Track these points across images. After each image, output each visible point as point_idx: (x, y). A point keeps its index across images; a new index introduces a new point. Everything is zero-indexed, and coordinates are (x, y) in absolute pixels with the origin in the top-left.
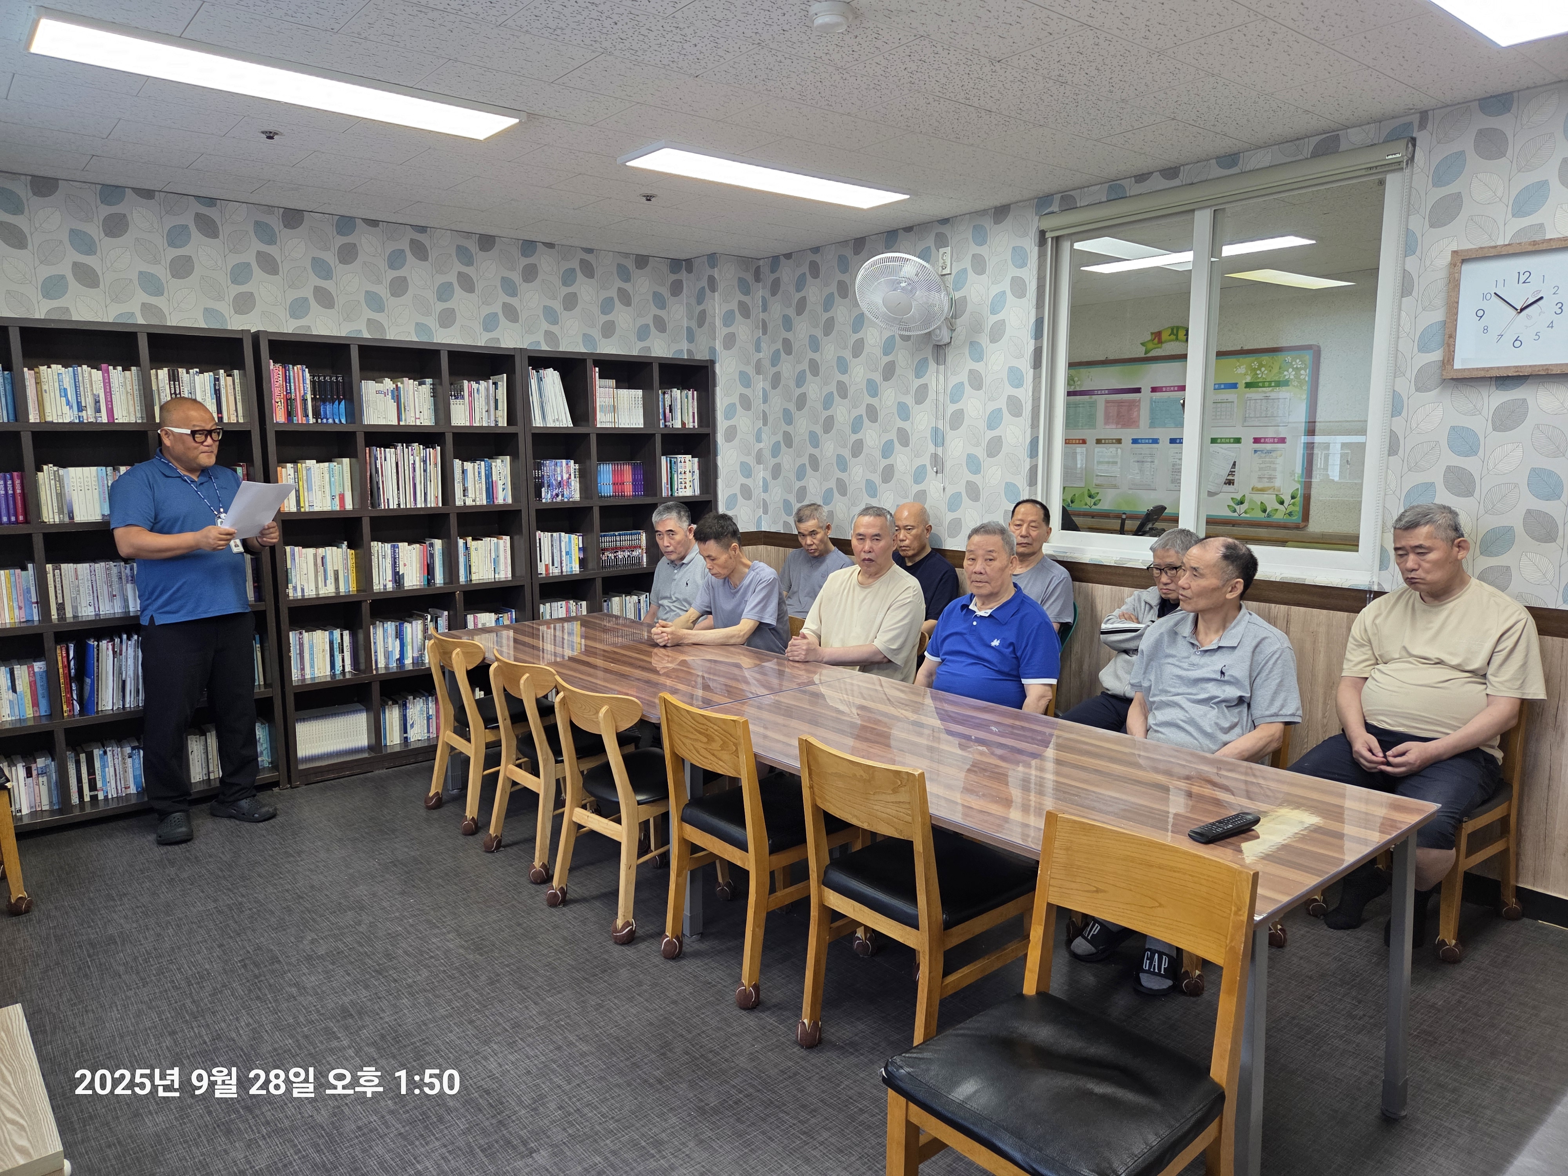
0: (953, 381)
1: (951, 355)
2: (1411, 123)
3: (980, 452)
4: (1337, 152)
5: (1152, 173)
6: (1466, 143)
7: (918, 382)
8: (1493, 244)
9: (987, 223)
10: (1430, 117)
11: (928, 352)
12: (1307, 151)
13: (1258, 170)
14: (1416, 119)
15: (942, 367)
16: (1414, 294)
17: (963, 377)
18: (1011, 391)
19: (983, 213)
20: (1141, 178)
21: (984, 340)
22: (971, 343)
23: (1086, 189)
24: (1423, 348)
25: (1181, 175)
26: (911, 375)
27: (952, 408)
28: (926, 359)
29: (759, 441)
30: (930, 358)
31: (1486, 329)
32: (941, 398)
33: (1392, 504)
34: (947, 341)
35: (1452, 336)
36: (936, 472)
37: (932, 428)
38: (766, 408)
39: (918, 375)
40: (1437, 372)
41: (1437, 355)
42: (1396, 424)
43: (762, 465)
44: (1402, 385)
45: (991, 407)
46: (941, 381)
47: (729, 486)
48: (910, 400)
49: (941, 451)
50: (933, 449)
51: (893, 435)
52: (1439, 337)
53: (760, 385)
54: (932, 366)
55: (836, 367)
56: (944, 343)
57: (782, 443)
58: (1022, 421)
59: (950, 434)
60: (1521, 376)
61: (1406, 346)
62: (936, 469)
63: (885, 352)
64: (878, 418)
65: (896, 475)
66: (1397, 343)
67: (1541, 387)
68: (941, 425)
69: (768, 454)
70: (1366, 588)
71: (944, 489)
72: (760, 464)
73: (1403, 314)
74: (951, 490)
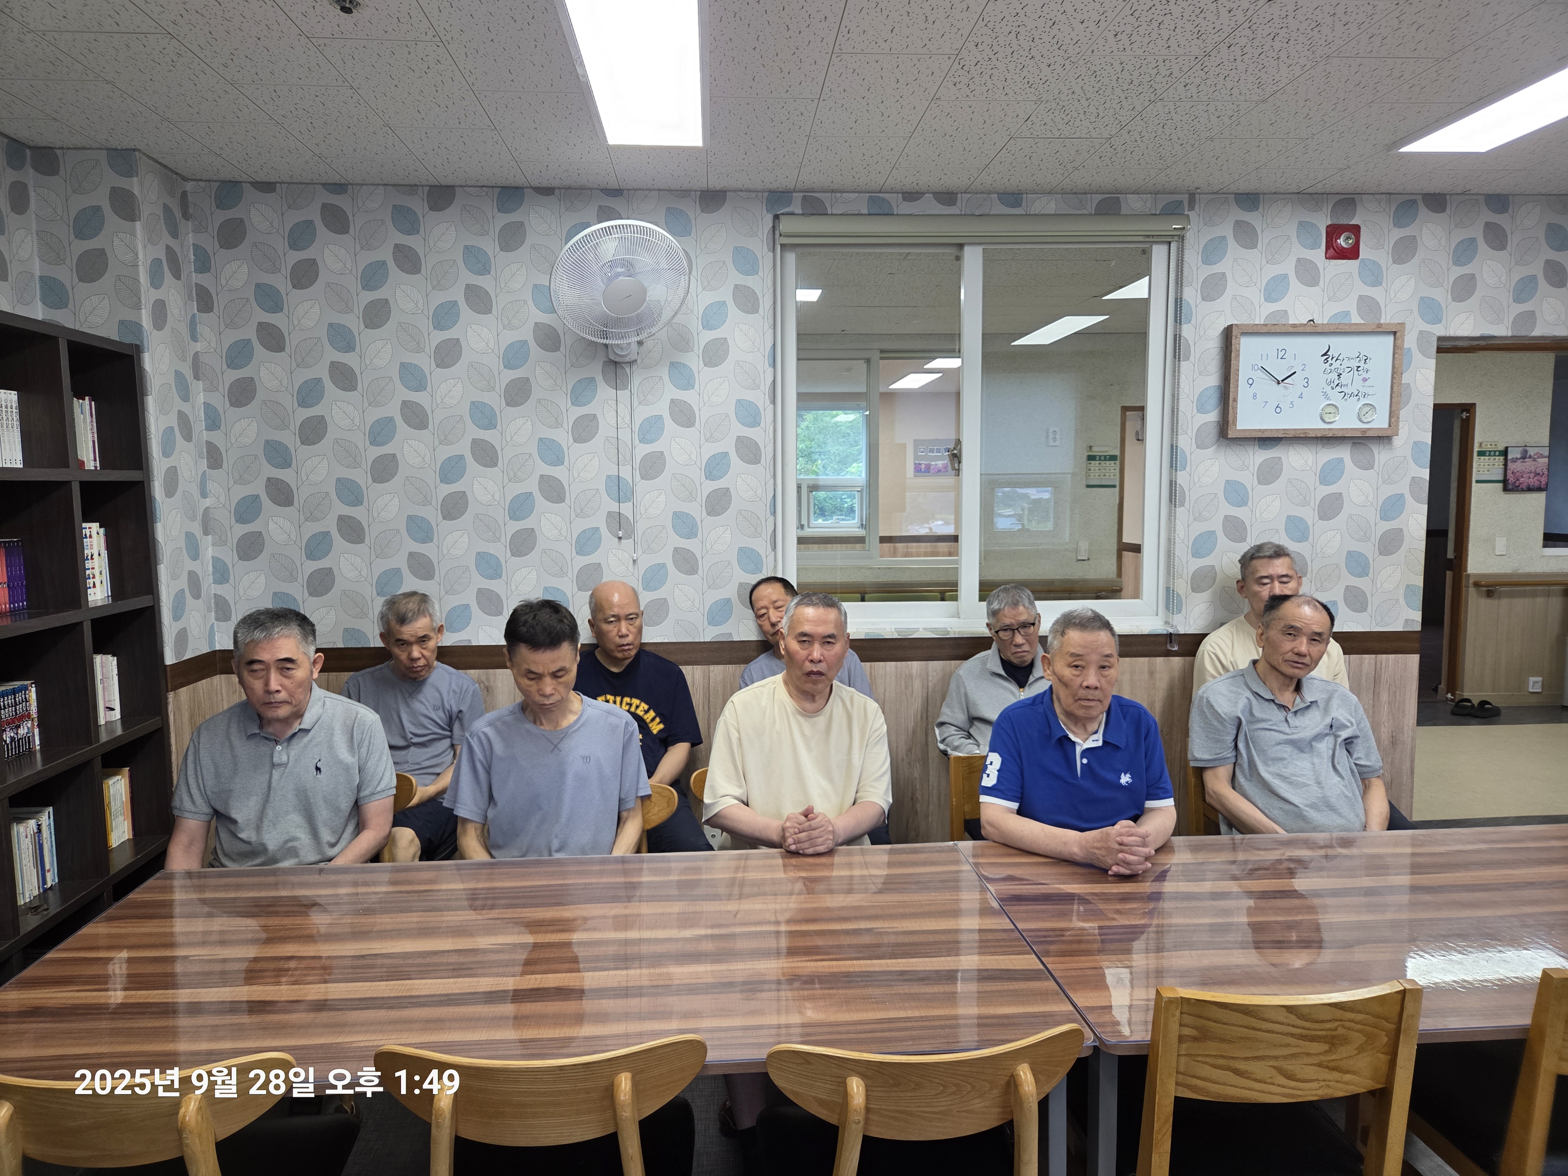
0: (643, 413)
1: (637, 378)
2: (1181, 202)
3: (696, 510)
4: (1119, 214)
5: (924, 193)
6: (1226, 229)
7: (578, 412)
8: (1252, 322)
9: (692, 210)
10: (1197, 200)
11: (596, 369)
12: (1091, 208)
13: (1043, 215)
14: (1185, 198)
15: (624, 394)
16: (1192, 359)
17: (662, 408)
18: (740, 430)
19: (683, 193)
20: (911, 196)
21: (693, 361)
22: (672, 364)
23: (838, 195)
24: (1201, 410)
25: (959, 203)
26: (563, 402)
27: (642, 450)
28: (592, 380)
29: (204, 495)
30: (599, 379)
31: (1255, 396)
32: (625, 435)
33: (1182, 552)
34: (633, 357)
35: (1235, 400)
36: (620, 538)
37: (609, 477)
38: (217, 438)
39: (576, 401)
40: (1213, 432)
41: (1213, 416)
42: (1182, 478)
43: (210, 536)
44: (1185, 442)
45: (711, 450)
46: (624, 411)
47: (174, 577)
48: (562, 436)
49: (626, 509)
50: (614, 507)
51: (532, 486)
52: (1213, 400)
53: (200, 398)
54: (604, 391)
55: (397, 379)
56: (627, 359)
57: (264, 498)
58: (762, 470)
59: (642, 486)
60: (1278, 438)
61: (1186, 406)
62: (620, 534)
63: (509, 365)
64: (497, 460)
65: (541, 544)
66: (1178, 402)
67: (1291, 448)
68: (626, 473)
69: (224, 517)
70: (1165, 632)
71: (634, 561)
72: (208, 535)
73: (1183, 377)
74: (646, 561)
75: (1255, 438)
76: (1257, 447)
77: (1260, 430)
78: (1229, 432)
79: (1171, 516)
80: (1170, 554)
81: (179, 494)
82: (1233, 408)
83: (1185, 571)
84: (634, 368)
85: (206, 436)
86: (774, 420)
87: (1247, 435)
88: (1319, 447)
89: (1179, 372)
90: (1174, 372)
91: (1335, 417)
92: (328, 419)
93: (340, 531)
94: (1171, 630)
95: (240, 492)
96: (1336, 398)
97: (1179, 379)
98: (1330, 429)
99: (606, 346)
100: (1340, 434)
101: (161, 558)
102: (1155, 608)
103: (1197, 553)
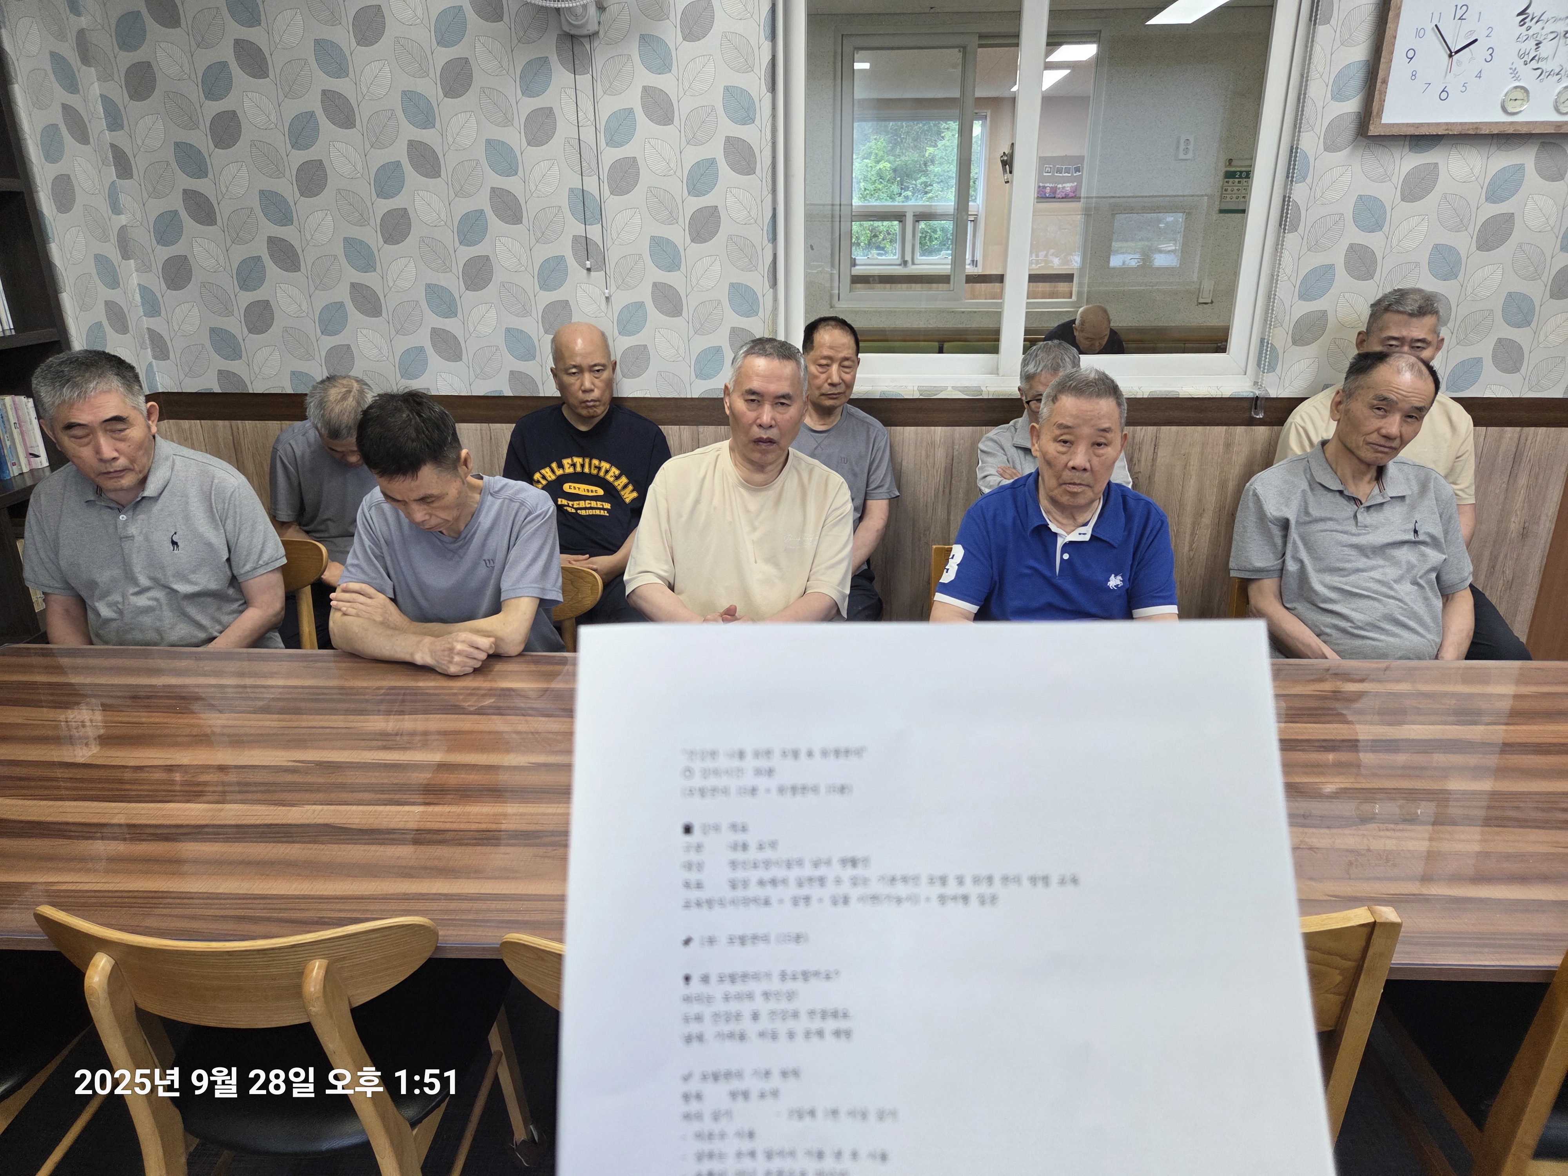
0: (609, 105)
1: (601, 56)
3: (678, 235)
7: (530, 104)
11: (548, 46)
15: (584, 80)
16: (1333, 22)
17: (633, 99)
18: (729, 128)
21: (670, 34)
22: (642, 37)
24: (1337, 96)
26: (512, 89)
27: (611, 155)
28: (545, 61)
29: (116, 209)
30: (554, 58)
31: (1414, 75)
32: (588, 135)
33: (1286, 292)
34: (592, 27)
35: (1385, 82)
36: (589, 270)
37: (571, 190)
38: (120, 138)
39: (528, 91)
40: (1350, 126)
41: (1352, 105)
42: (1299, 193)
43: (132, 261)
44: (1309, 143)
45: (693, 155)
46: (586, 104)
47: (84, 307)
48: (514, 137)
49: (594, 232)
50: (578, 229)
51: (482, 201)
52: (1356, 81)
53: (96, 89)
54: (561, 76)
55: (312, 60)
56: (585, 32)
57: (184, 215)
58: (759, 181)
59: (612, 203)
60: (1437, 135)
61: (1317, 91)
62: (588, 264)
63: (443, 41)
64: (440, 168)
65: (498, 277)
66: (1306, 85)
67: (1454, 150)
68: (591, 185)
69: (143, 237)
70: (1251, 395)
71: (607, 298)
72: (129, 259)
73: (1317, 48)
74: (622, 299)
75: (1405, 136)
76: (1407, 149)
77: (1413, 125)
78: (1371, 128)
79: (1279, 245)
80: (1270, 296)
81: (78, 207)
82: (1380, 94)
83: (1287, 318)
84: (596, 44)
85: (108, 136)
86: (774, 116)
87: (1395, 132)
88: (1493, 149)
89: (1313, 41)
90: (1307, 41)
91: (1522, 105)
92: (240, 114)
93: (272, 256)
94: (1257, 393)
95: (157, 207)
96: (1527, 77)
97: (1311, 50)
98: (1512, 123)
99: (558, 10)
100: (1524, 130)
101: (62, 284)
102: (1243, 365)
103: (1305, 295)
